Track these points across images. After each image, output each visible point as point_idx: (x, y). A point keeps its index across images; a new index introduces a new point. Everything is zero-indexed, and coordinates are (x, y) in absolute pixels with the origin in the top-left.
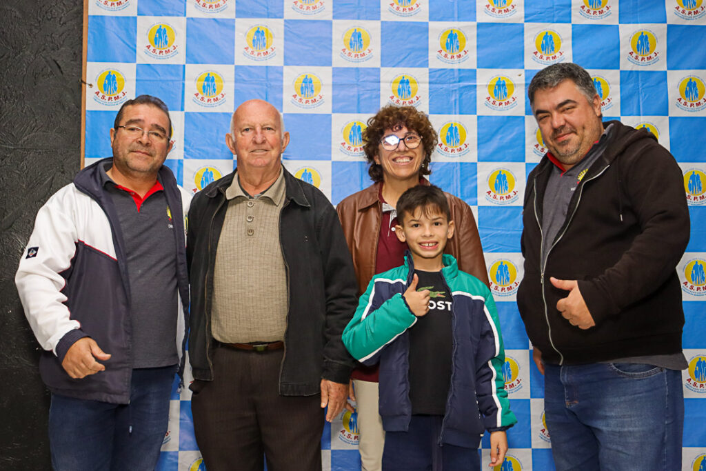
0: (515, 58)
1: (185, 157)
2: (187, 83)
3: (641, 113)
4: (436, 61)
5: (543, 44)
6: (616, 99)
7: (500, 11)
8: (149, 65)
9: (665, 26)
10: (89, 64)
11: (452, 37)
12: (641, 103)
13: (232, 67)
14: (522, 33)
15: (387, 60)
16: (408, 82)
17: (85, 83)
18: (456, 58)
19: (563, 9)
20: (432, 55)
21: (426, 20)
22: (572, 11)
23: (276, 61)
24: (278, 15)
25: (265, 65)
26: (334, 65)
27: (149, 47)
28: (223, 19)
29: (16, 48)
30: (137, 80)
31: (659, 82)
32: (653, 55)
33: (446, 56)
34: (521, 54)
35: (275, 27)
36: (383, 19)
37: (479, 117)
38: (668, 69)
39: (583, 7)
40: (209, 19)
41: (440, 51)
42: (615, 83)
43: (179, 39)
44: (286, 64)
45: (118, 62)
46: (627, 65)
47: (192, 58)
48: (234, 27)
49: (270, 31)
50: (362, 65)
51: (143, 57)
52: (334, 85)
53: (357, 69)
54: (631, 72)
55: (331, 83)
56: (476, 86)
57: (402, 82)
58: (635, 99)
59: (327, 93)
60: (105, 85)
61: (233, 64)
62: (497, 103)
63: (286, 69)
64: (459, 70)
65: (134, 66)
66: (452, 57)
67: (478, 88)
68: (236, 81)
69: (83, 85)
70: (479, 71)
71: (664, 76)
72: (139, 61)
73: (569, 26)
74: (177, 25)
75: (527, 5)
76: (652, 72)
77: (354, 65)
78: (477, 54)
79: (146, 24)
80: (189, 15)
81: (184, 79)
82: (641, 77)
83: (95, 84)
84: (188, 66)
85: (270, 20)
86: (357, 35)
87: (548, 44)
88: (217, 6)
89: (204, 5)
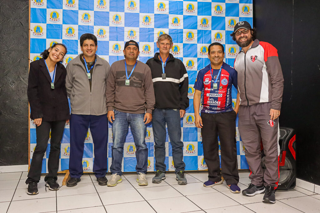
2: (63, 30)
3: (203, 43)
4: (142, 25)
6: (196, 38)
7: (161, 10)
8: (51, 24)
9: (211, 16)
11: (147, 18)
12: (203, 40)
13: (77, 26)
14: (168, 17)
15: (127, 25)
16: (133, 32)
17: (30, 30)
18: (148, 25)
19: (181, 10)
20: (140, 23)
21: (139, 12)
22: (183, 11)
23: (92, 24)
24: (92, 9)
25: (88, 25)
26: (110, 26)
27: (50, 18)
28: (74, 10)
29: (7, 18)
30: (47, 29)
31: (209, 33)
32: (207, 25)
33: (145, 24)
34: (168, 24)
35: (91, 13)
36: (125, 12)
37: (154, 43)
38: (212, 29)
39: (187, 10)
40: (70, 10)
41: (143, 22)
42: (196, 34)
43: (61, 17)
44: (95, 25)
45: (41, 23)
46: (199, 28)
47: (64, 22)
48: (78, 13)
49: (89, 15)
50: (118, 26)
51: (49, 21)
52: (110, 32)
53: (117, 27)
54: (201, 30)
55: (109, 31)
56: (154, 33)
57: (131, 32)
58: (202, 38)
59: (107, 34)
60: (36, 30)
61: (78, 24)
63: (95, 27)
64: (149, 28)
65: (46, 24)
67: (154, 34)
68: (79, 30)
70: (155, 29)
71: (210, 32)
72: (47, 23)
73: (182, 16)
74: (60, 12)
75: (170, 9)
76: (207, 31)
77: (116, 26)
78: (154, 23)
79: (50, 11)
80: (63, 9)
81: (62, 29)
82: (203, 32)
83: (33, 30)
84: (63, 25)
85: (89, 11)
86: (117, 17)
87: (176, 21)
88: (73, 6)
89: (68, 6)
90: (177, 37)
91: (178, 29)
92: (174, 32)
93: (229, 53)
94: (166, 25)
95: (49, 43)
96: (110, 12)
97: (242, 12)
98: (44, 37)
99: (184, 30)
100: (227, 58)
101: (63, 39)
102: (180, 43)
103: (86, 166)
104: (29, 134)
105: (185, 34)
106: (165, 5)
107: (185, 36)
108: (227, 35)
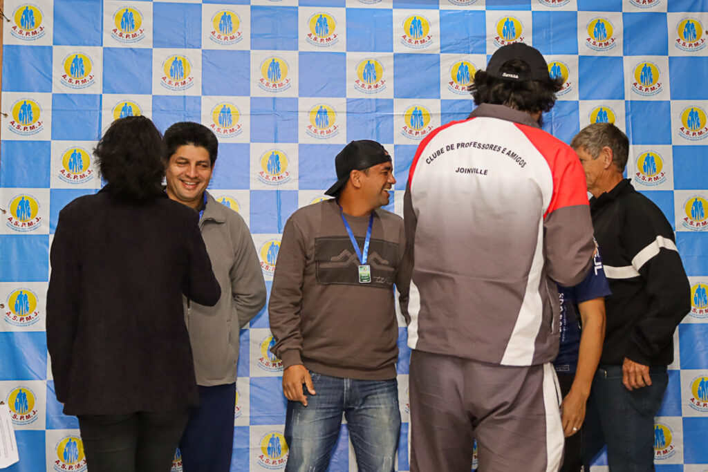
0: (431, 89)
2: (103, 112)
4: (353, 92)
5: (458, 75)
7: (416, 42)
8: (65, 95)
9: (577, 57)
10: (4, 93)
11: (370, 67)
13: (150, 97)
14: (439, 63)
15: (305, 90)
16: (325, 112)
17: (1, 113)
18: (373, 89)
19: (478, 40)
20: (350, 85)
21: (343, 50)
22: (487, 42)
23: (194, 90)
24: (195, 44)
25: (183, 95)
26: (252, 95)
27: (64, 76)
28: (140, 49)
30: (53, 110)
31: (572, 112)
32: (565, 86)
33: (363, 85)
34: (437, 84)
35: (193, 57)
36: (301, 49)
37: (395, 146)
38: (580, 99)
39: (497, 38)
40: (127, 49)
41: (358, 81)
43: (96, 70)
44: (204, 94)
45: (33, 91)
47: (108, 88)
48: (151, 57)
49: (187, 61)
50: (278, 95)
51: (59, 87)
53: (274, 99)
55: (249, 112)
56: (392, 116)
57: (319, 112)
59: (245, 122)
60: (20, 115)
61: (151, 93)
62: (414, 132)
63: (204, 99)
64: (376, 99)
65: (50, 95)
66: (370, 87)
67: (394, 118)
68: (154, 111)
70: (396, 101)
71: (576, 105)
72: (55, 91)
73: (484, 57)
74: (93, 56)
75: (442, 36)
76: (564, 103)
77: (271, 95)
78: (395, 84)
79: (62, 55)
80: (105, 45)
81: (101, 109)
83: (10, 114)
84: (104, 96)
85: (188, 50)
86: (274, 66)
88: (134, 36)
89: (121, 35)
93: (638, 174)
95: (60, 156)
96: (252, 51)
97: (679, 40)
98: (45, 134)
106: (429, 24)
108: (630, 116)
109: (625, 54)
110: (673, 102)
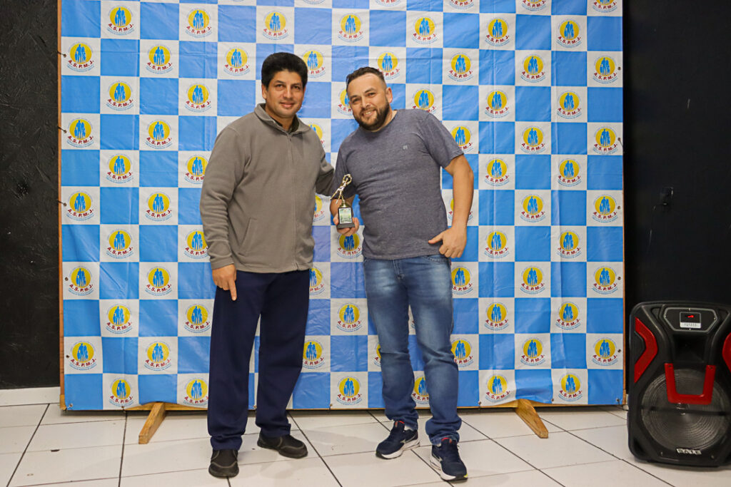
1: (141, 113)
2: (141, 54)
3: (495, 82)
4: (337, 40)
5: (420, 28)
6: (476, 71)
8: (110, 40)
9: (514, 15)
10: (63, 38)
11: (350, 20)
12: (495, 75)
13: (177, 43)
14: (405, 18)
15: (300, 38)
16: (315, 56)
17: (60, 54)
18: (353, 38)
20: (335, 35)
21: (330, 7)
22: (444, 2)
23: (211, 37)
25: (203, 41)
26: (257, 42)
27: (110, 25)
29: (7, 26)
30: (101, 52)
31: (510, 59)
32: (505, 38)
33: (345, 36)
34: (404, 35)
35: (210, 11)
36: (296, 6)
38: (516, 49)
40: (159, 4)
41: (341, 32)
42: (475, 59)
43: (135, 20)
44: (220, 40)
45: (86, 36)
46: (484, 45)
47: (145, 35)
48: (178, 10)
49: (206, 14)
50: (278, 42)
51: (106, 33)
52: (258, 58)
53: (275, 45)
54: (488, 51)
55: (255, 55)
56: (368, 60)
58: (490, 72)
59: (252, 64)
60: (76, 55)
61: (178, 39)
63: (220, 45)
64: (355, 47)
65: (99, 40)
66: (350, 37)
67: (370, 62)
68: (180, 53)
69: (59, 55)
70: (370, 48)
71: (512, 55)
72: (103, 36)
73: (441, 14)
76: (503, 51)
77: (273, 42)
78: (370, 34)
79: (109, 7)
81: (139, 52)
82: (494, 54)
83: (68, 54)
84: (142, 41)
85: (207, 5)
86: (275, 18)
87: (424, 28)
90: (427, 68)
91: (430, 49)
92: (418, 55)
93: (560, 109)
94: (399, 39)
95: (107, 88)
96: (258, 7)
97: (595, 3)
98: (95, 71)
99: (446, 51)
100: (556, 121)
101: (141, 76)
102: (435, 83)
103: (201, 394)
104: (60, 312)
105: (448, 61)
107: (447, 64)
108: (555, 63)
109: (552, 14)
110: (588, 52)
